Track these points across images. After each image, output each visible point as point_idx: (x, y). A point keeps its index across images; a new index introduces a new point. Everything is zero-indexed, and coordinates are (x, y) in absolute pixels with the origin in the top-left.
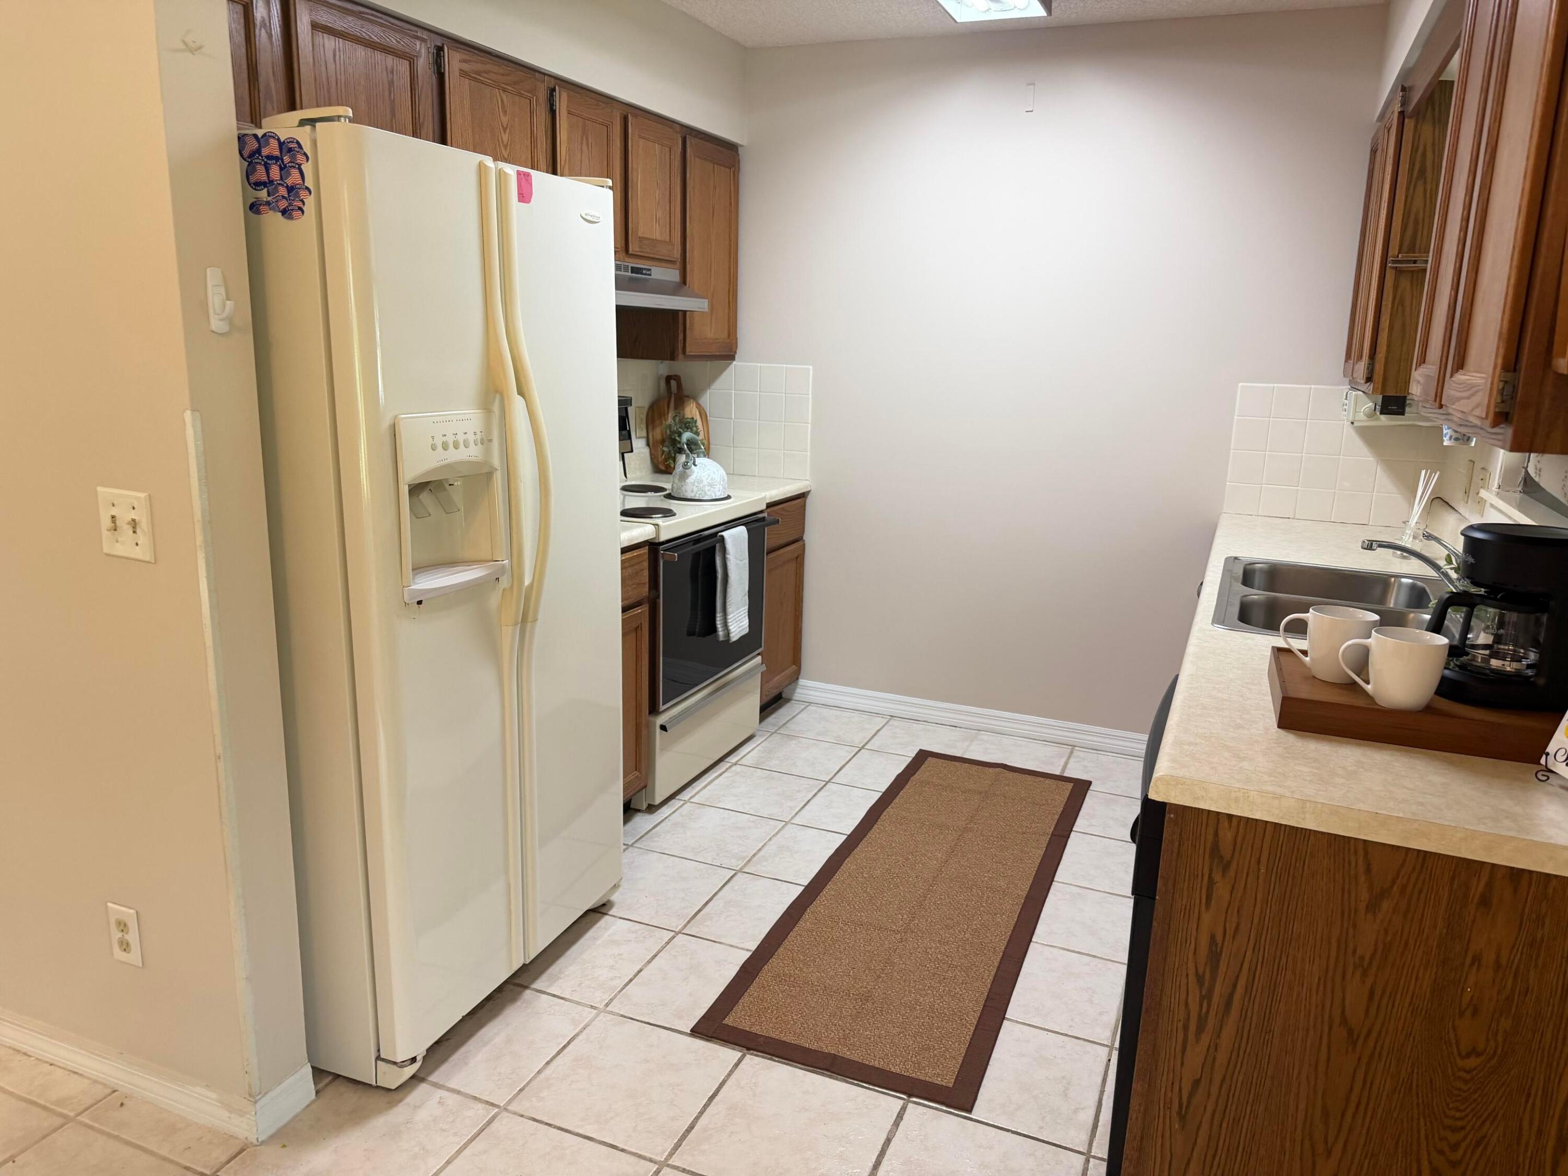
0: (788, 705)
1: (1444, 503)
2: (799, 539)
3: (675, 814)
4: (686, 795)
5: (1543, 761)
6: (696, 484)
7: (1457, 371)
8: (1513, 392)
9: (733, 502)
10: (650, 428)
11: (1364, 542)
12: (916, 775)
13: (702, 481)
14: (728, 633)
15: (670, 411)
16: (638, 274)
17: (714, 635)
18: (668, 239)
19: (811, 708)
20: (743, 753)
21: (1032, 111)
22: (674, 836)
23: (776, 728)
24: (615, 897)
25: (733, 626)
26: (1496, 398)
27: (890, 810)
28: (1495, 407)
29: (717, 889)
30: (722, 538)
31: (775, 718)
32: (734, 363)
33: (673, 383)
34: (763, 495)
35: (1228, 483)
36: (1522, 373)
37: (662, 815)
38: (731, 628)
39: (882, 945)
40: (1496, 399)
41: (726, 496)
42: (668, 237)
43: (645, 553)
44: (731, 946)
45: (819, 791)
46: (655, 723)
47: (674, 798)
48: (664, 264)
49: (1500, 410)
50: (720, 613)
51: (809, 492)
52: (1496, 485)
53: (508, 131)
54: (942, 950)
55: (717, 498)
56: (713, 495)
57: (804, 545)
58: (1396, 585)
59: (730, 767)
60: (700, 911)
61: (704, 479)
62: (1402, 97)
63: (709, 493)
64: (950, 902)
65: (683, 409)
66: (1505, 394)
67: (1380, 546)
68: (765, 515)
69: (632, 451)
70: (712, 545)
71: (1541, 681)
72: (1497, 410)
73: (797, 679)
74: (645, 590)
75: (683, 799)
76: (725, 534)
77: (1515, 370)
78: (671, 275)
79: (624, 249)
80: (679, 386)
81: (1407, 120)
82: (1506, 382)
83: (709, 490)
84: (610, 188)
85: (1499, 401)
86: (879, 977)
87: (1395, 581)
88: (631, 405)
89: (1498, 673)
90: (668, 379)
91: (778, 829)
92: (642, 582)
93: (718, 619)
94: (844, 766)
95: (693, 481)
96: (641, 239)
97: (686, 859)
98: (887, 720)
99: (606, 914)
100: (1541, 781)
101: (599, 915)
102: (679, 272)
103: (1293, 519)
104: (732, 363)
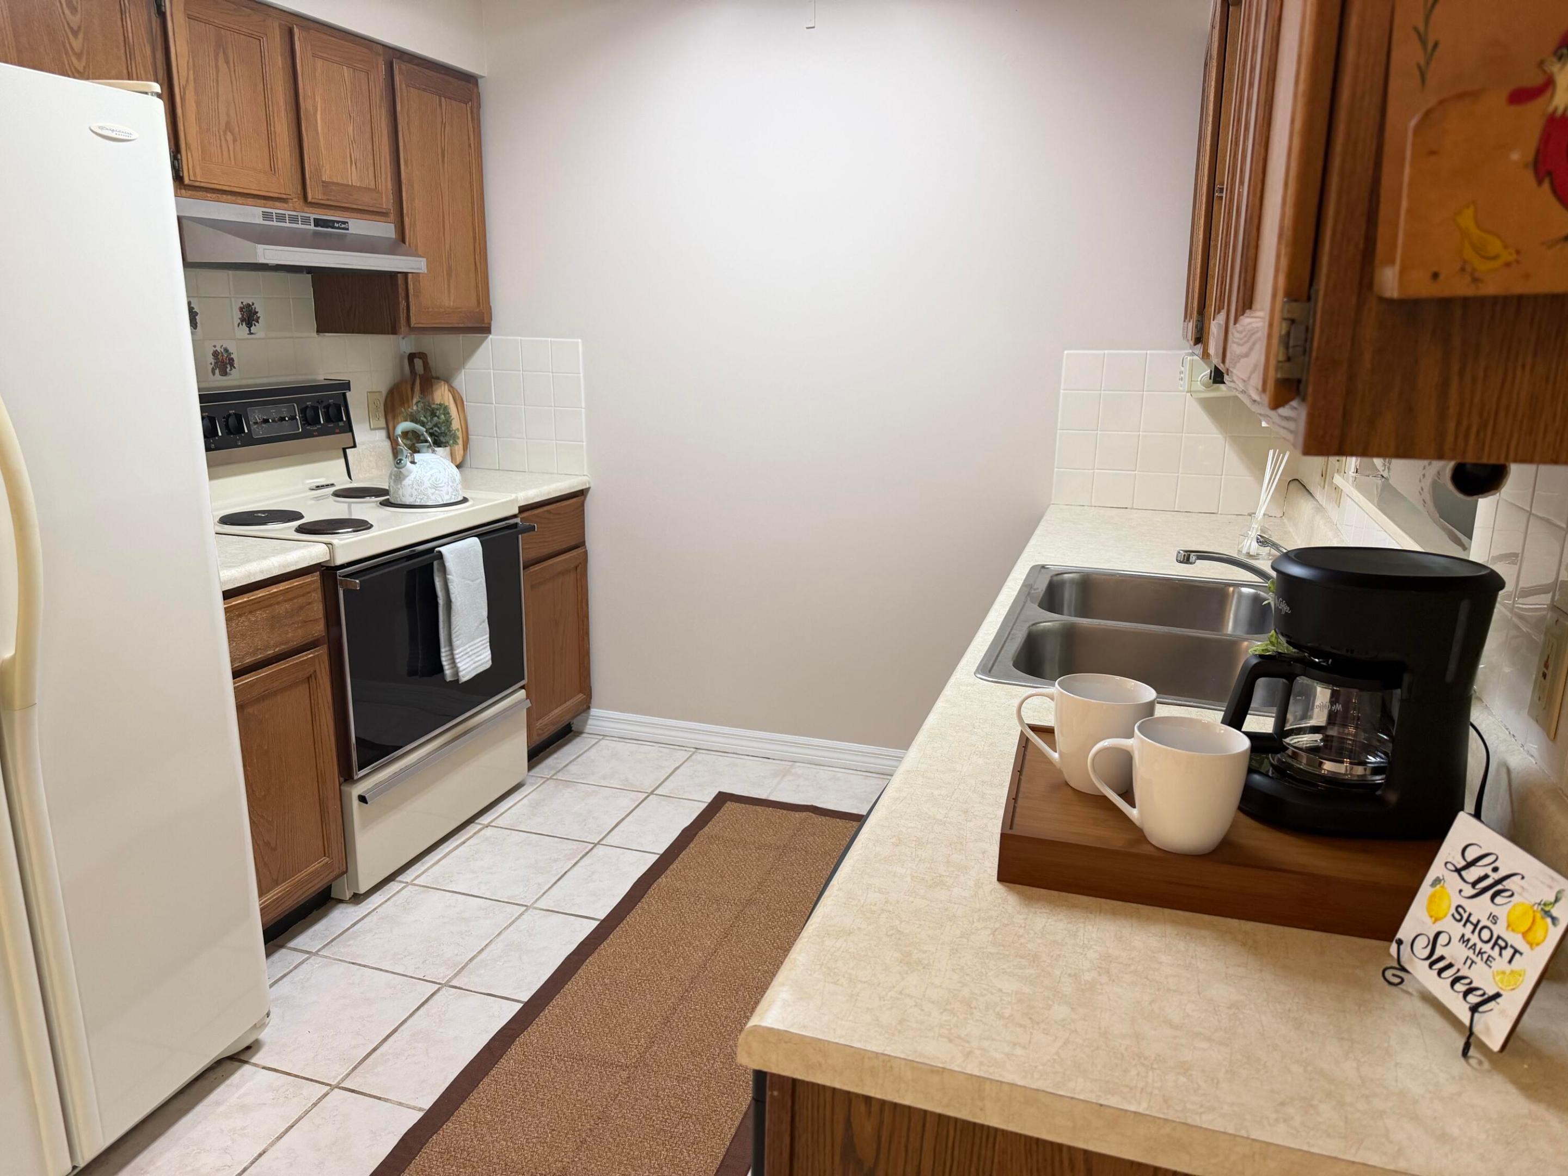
0: (578, 740)
1: (1301, 487)
2: (581, 544)
3: (388, 903)
4: (408, 875)
5: (1392, 952)
6: (415, 486)
7: (1243, 313)
8: (1306, 340)
9: (472, 506)
10: (390, 418)
11: (1179, 552)
12: (706, 828)
13: (422, 483)
14: (456, 673)
15: (415, 395)
16: (327, 227)
17: (440, 674)
18: (372, 185)
19: (603, 742)
20: (502, 810)
21: (813, 27)
22: (376, 936)
23: (553, 772)
24: (264, 1035)
25: (463, 663)
26: (1278, 352)
27: (662, 880)
28: (1277, 369)
29: (408, 1015)
30: (440, 556)
31: (556, 758)
32: (491, 336)
33: (418, 363)
34: (514, 496)
35: (1056, 469)
36: (1320, 304)
37: (370, 906)
38: (459, 665)
39: (601, 1089)
40: (1277, 355)
41: (460, 498)
42: (373, 184)
43: (313, 582)
44: (400, 1104)
45: (581, 858)
46: (350, 794)
47: (393, 880)
48: (367, 216)
49: (1286, 376)
50: (445, 647)
51: (588, 489)
52: (1353, 469)
53: (81, 36)
54: (679, 1091)
55: (445, 502)
56: (440, 500)
57: (586, 553)
58: (1236, 596)
59: (481, 829)
60: (375, 1050)
61: (425, 479)
63: (433, 497)
64: (706, 1014)
65: (432, 393)
66: (1291, 343)
67: (1199, 558)
68: (518, 520)
69: (355, 446)
71: (1392, 797)
72: (1279, 376)
73: (589, 708)
74: (319, 629)
75: (405, 880)
76: (442, 549)
77: (1309, 299)
78: (385, 230)
79: (301, 196)
80: (426, 365)
82: (1293, 321)
83: (433, 494)
84: (160, 95)
85: (1281, 358)
86: (584, 1142)
87: (1233, 591)
88: (350, 390)
89: (1333, 780)
90: (412, 357)
91: (514, 918)
92: (312, 619)
93: (443, 654)
94: (623, 819)
95: (411, 482)
96: (326, 185)
97: (381, 970)
98: (690, 753)
99: (246, 1062)
100: (1390, 983)
101: (237, 1064)
102: (392, 226)
103: (1132, 508)
104: (487, 337)
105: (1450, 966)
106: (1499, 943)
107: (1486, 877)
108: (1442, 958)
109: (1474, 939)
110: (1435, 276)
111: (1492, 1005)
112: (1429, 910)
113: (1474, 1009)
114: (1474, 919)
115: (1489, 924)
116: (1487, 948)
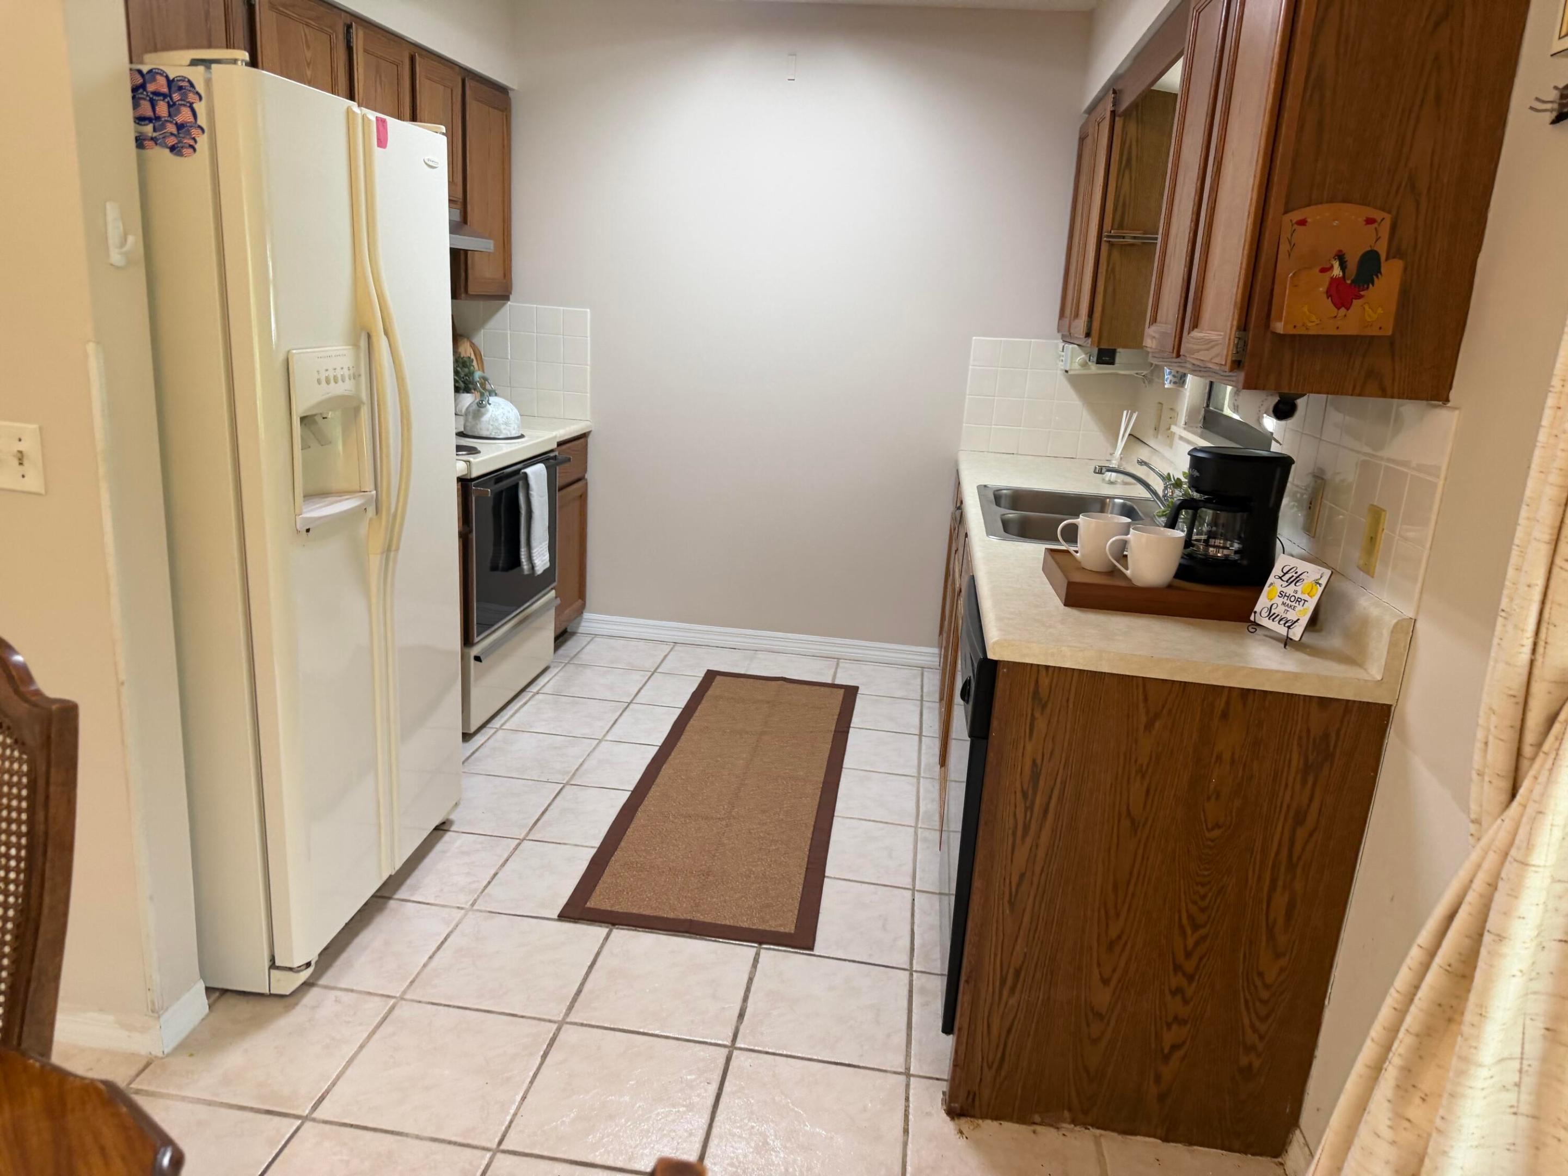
0: (575, 638)
1: (1137, 440)
2: (583, 478)
3: (492, 740)
4: (497, 723)
5: (1252, 618)
6: (491, 423)
7: (1193, 329)
8: (1244, 345)
9: (528, 441)
11: (1097, 467)
12: (709, 692)
14: (533, 567)
17: (518, 568)
19: (597, 640)
20: (543, 683)
21: (794, 80)
22: (495, 759)
23: (568, 659)
24: (453, 816)
25: (537, 560)
26: (1233, 349)
27: (692, 723)
28: (1232, 357)
29: (551, 801)
30: (526, 475)
31: (566, 649)
32: (509, 303)
34: (554, 434)
35: (963, 424)
36: (1250, 332)
37: (480, 742)
38: (534, 561)
39: (711, 830)
41: (520, 435)
44: (577, 845)
45: (624, 711)
46: (471, 654)
47: (486, 727)
49: (1236, 359)
50: (524, 548)
51: (589, 432)
52: (1183, 422)
54: (763, 830)
55: (512, 436)
56: (509, 433)
57: (586, 484)
58: (1111, 504)
59: (533, 696)
60: (538, 820)
61: (499, 418)
62: (1114, 98)
63: (505, 432)
66: (1239, 347)
67: (1109, 471)
68: (556, 453)
70: (514, 483)
71: (1245, 562)
73: (582, 613)
75: (495, 726)
76: (529, 471)
77: (1245, 330)
78: (453, 214)
81: (1117, 119)
82: (1239, 338)
83: (504, 429)
84: (443, 134)
85: (1235, 352)
86: (714, 856)
87: (1110, 501)
89: (1215, 559)
91: (593, 746)
93: (522, 553)
94: (641, 689)
95: (489, 419)
97: (513, 778)
98: (671, 646)
99: (449, 831)
100: (1251, 632)
101: (441, 832)
102: (459, 211)
103: (1017, 454)
104: (505, 304)
105: (1278, 615)
106: (1298, 600)
107: (1293, 576)
108: (1274, 614)
109: (1288, 602)
110: (1295, 327)
111: (1296, 624)
112: (1268, 596)
113: (1289, 627)
114: (1287, 595)
115: (1294, 594)
116: (1293, 604)
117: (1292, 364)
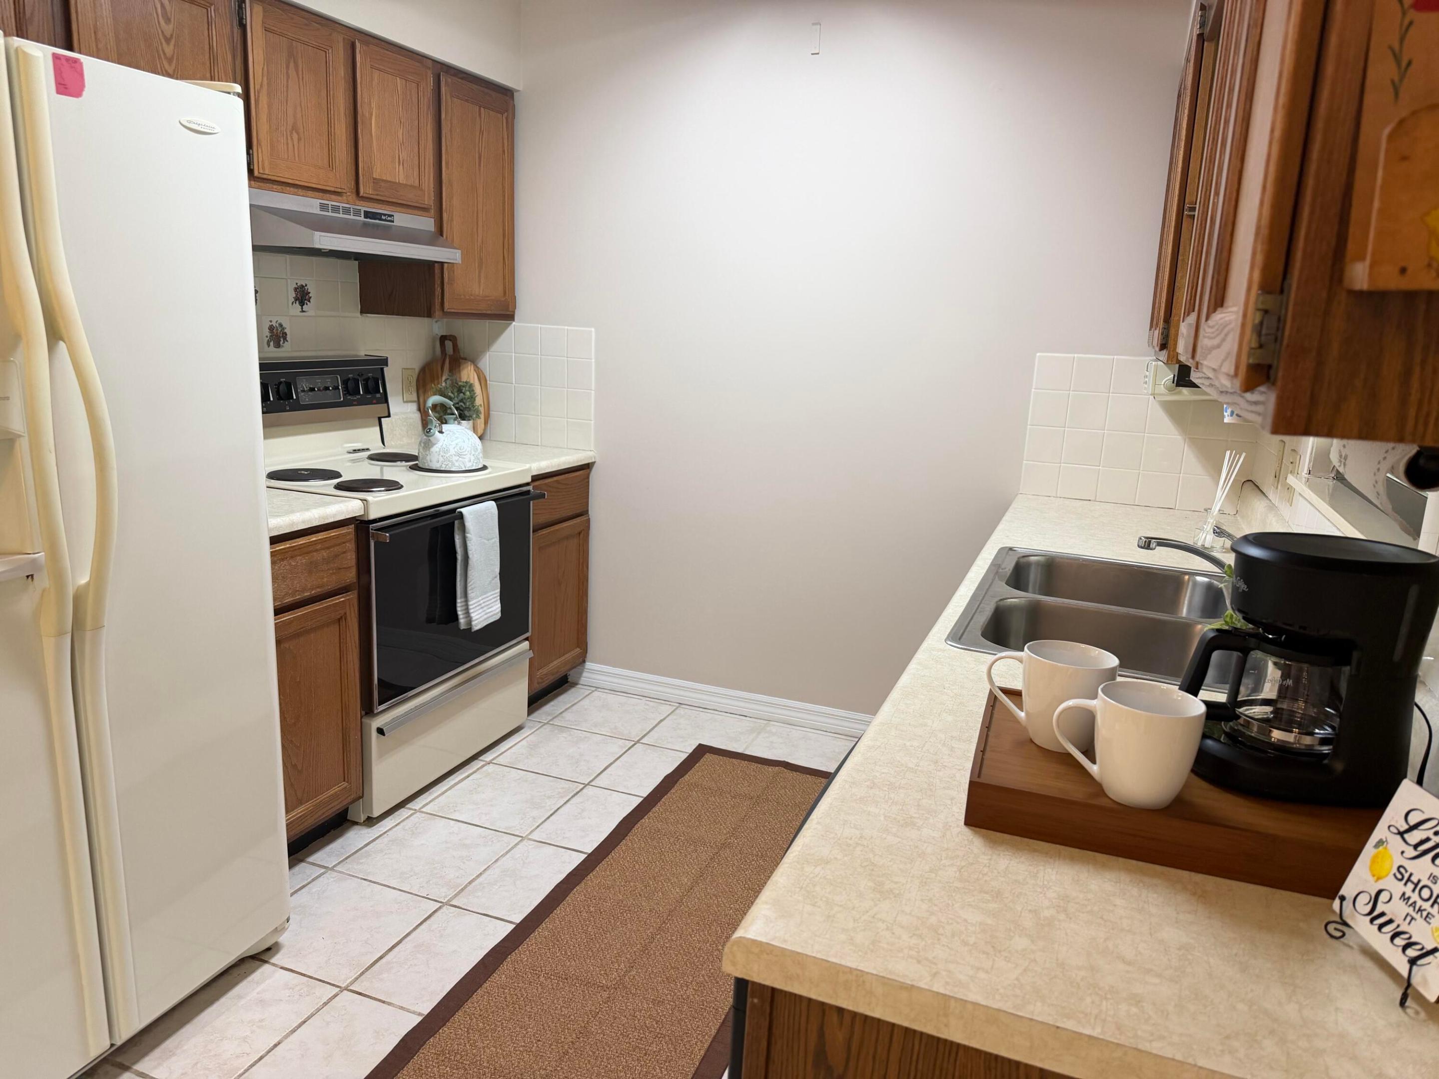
0: (573, 690)
1: (1255, 487)
2: (583, 513)
3: (398, 827)
4: (417, 804)
5: (1335, 907)
6: (441, 453)
7: (1215, 310)
8: (1278, 329)
9: (490, 473)
10: (421, 392)
11: (1141, 539)
12: (687, 776)
13: (448, 451)
14: (469, 622)
15: (444, 374)
16: (375, 219)
17: (455, 623)
18: (417, 183)
19: (596, 694)
20: (503, 750)
21: (818, 54)
22: (386, 856)
23: (550, 718)
24: (283, 939)
25: (475, 614)
26: (1250, 339)
27: (645, 821)
28: (1249, 356)
29: (411, 928)
30: (461, 516)
31: (553, 706)
32: (514, 323)
33: (449, 344)
34: (527, 466)
35: (1025, 462)
36: (1293, 296)
37: (382, 829)
38: (472, 615)
39: (583, 1006)
40: (1250, 343)
41: (480, 466)
42: (417, 181)
43: (349, 533)
44: (402, 1008)
45: (573, 797)
46: (370, 726)
47: (403, 807)
48: (410, 211)
49: (1257, 362)
50: (461, 598)
51: (594, 463)
52: (1306, 471)
54: (654, 1013)
55: (467, 469)
56: (463, 467)
57: (588, 521)
58: (1191, 584)
59: (483, 766)
60: (381, 958)
61: (451, 448)
62: (1201, 16)
63: (457, 464)
64: (681, 945)
65: (460, 372)
66: (1264, 332)
67: (1160, 544)
68: (530, 488)
69: (389, 416)
72: (1251, 361)
73: (584, 661)
74: (351, 576)
75: (414, 808)
76: (463, 510)
77: (1282, 291)
78: (427, 224)
79: (354, 191)
80: (455, 346)
82: (1266, 312)
83: (457, 461)
84: (239, 95)
85: (1254, 344)
86: (566, 1053)
87: (1189, 580)
88: (387, 366)
89: (1282, 747)
90: (443, 339)
91: (510, 847)
92: (345, 566)
93: (458, 605)
94: (612, 764)
95: (438, 450)
96: (376, 181)
97: (389, 887)
98: (675, 708)
99: (266, 962)
100: (1332, 936)
101: (258, 963)
102: (432, 220)
104: (512, 323)
105: (1390, 921)
107: (1428, 840)
108: (1382, 914)
109: (1415, 897)
110: (1403, 271)
111: (1430, 958)
112: (1371, 869)
113: (1413, 962)
114: (1414, 879)
115: (1429, 883)
116: (1426, 905)
117: (1407, 374)
